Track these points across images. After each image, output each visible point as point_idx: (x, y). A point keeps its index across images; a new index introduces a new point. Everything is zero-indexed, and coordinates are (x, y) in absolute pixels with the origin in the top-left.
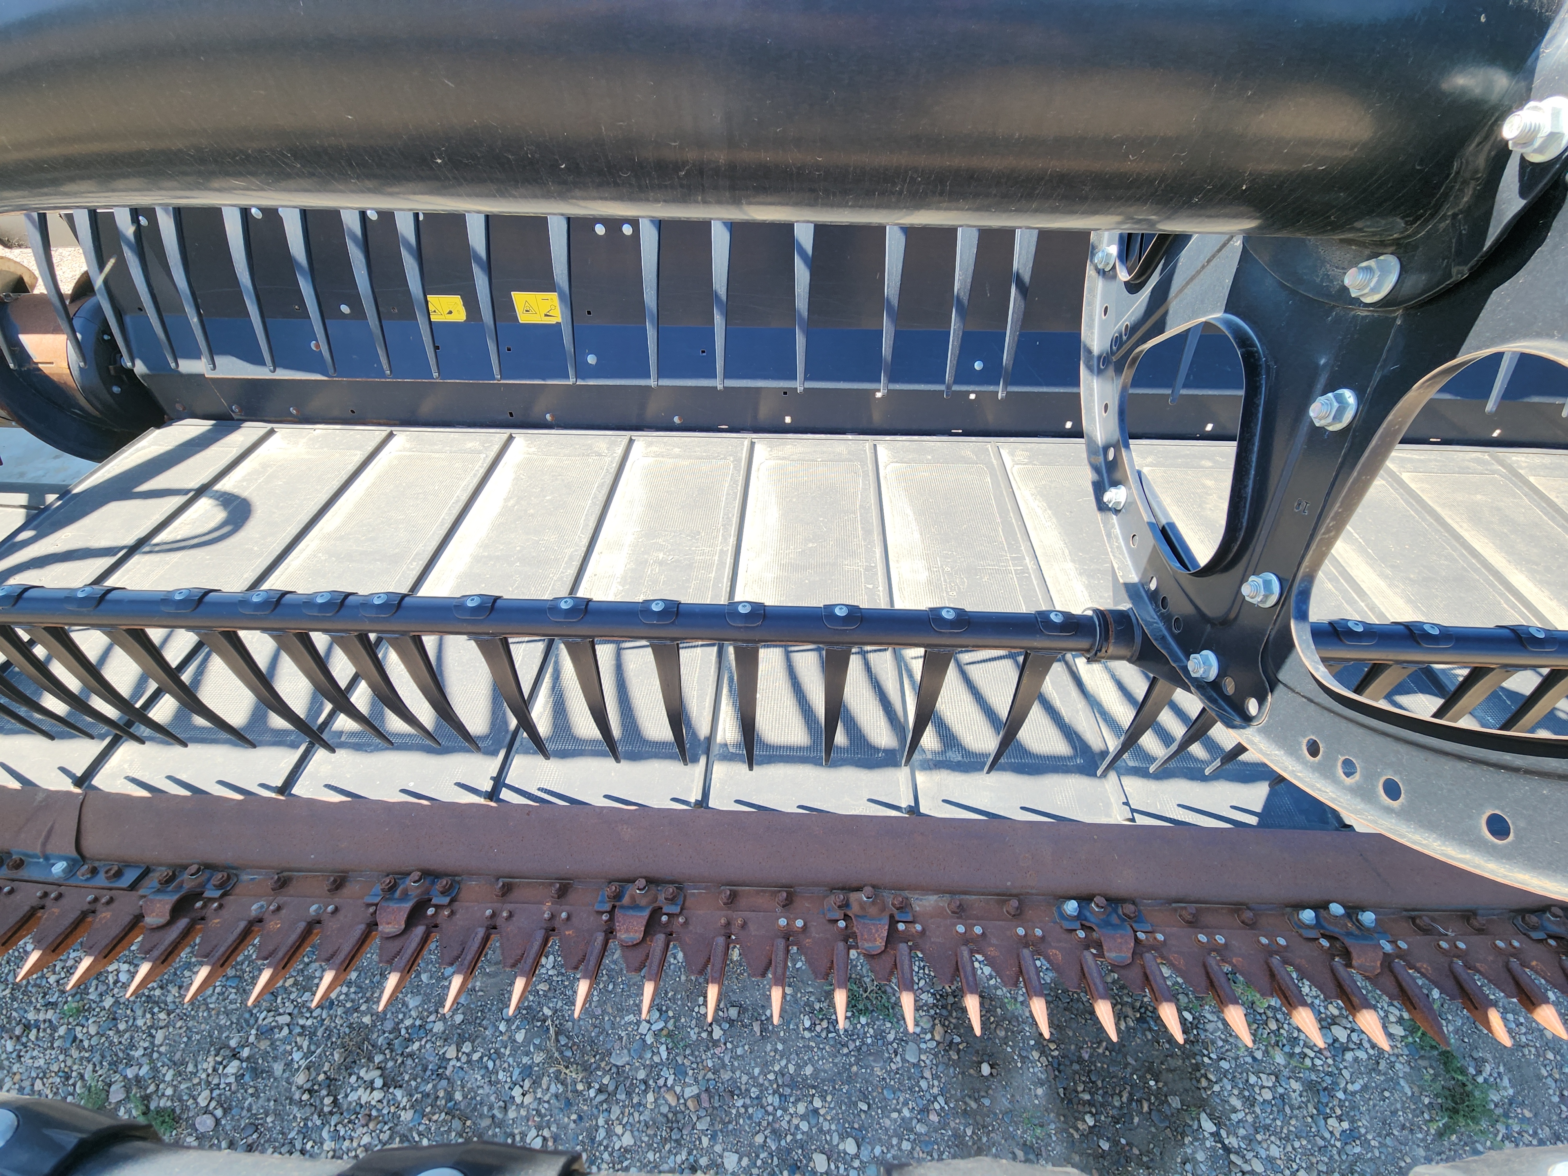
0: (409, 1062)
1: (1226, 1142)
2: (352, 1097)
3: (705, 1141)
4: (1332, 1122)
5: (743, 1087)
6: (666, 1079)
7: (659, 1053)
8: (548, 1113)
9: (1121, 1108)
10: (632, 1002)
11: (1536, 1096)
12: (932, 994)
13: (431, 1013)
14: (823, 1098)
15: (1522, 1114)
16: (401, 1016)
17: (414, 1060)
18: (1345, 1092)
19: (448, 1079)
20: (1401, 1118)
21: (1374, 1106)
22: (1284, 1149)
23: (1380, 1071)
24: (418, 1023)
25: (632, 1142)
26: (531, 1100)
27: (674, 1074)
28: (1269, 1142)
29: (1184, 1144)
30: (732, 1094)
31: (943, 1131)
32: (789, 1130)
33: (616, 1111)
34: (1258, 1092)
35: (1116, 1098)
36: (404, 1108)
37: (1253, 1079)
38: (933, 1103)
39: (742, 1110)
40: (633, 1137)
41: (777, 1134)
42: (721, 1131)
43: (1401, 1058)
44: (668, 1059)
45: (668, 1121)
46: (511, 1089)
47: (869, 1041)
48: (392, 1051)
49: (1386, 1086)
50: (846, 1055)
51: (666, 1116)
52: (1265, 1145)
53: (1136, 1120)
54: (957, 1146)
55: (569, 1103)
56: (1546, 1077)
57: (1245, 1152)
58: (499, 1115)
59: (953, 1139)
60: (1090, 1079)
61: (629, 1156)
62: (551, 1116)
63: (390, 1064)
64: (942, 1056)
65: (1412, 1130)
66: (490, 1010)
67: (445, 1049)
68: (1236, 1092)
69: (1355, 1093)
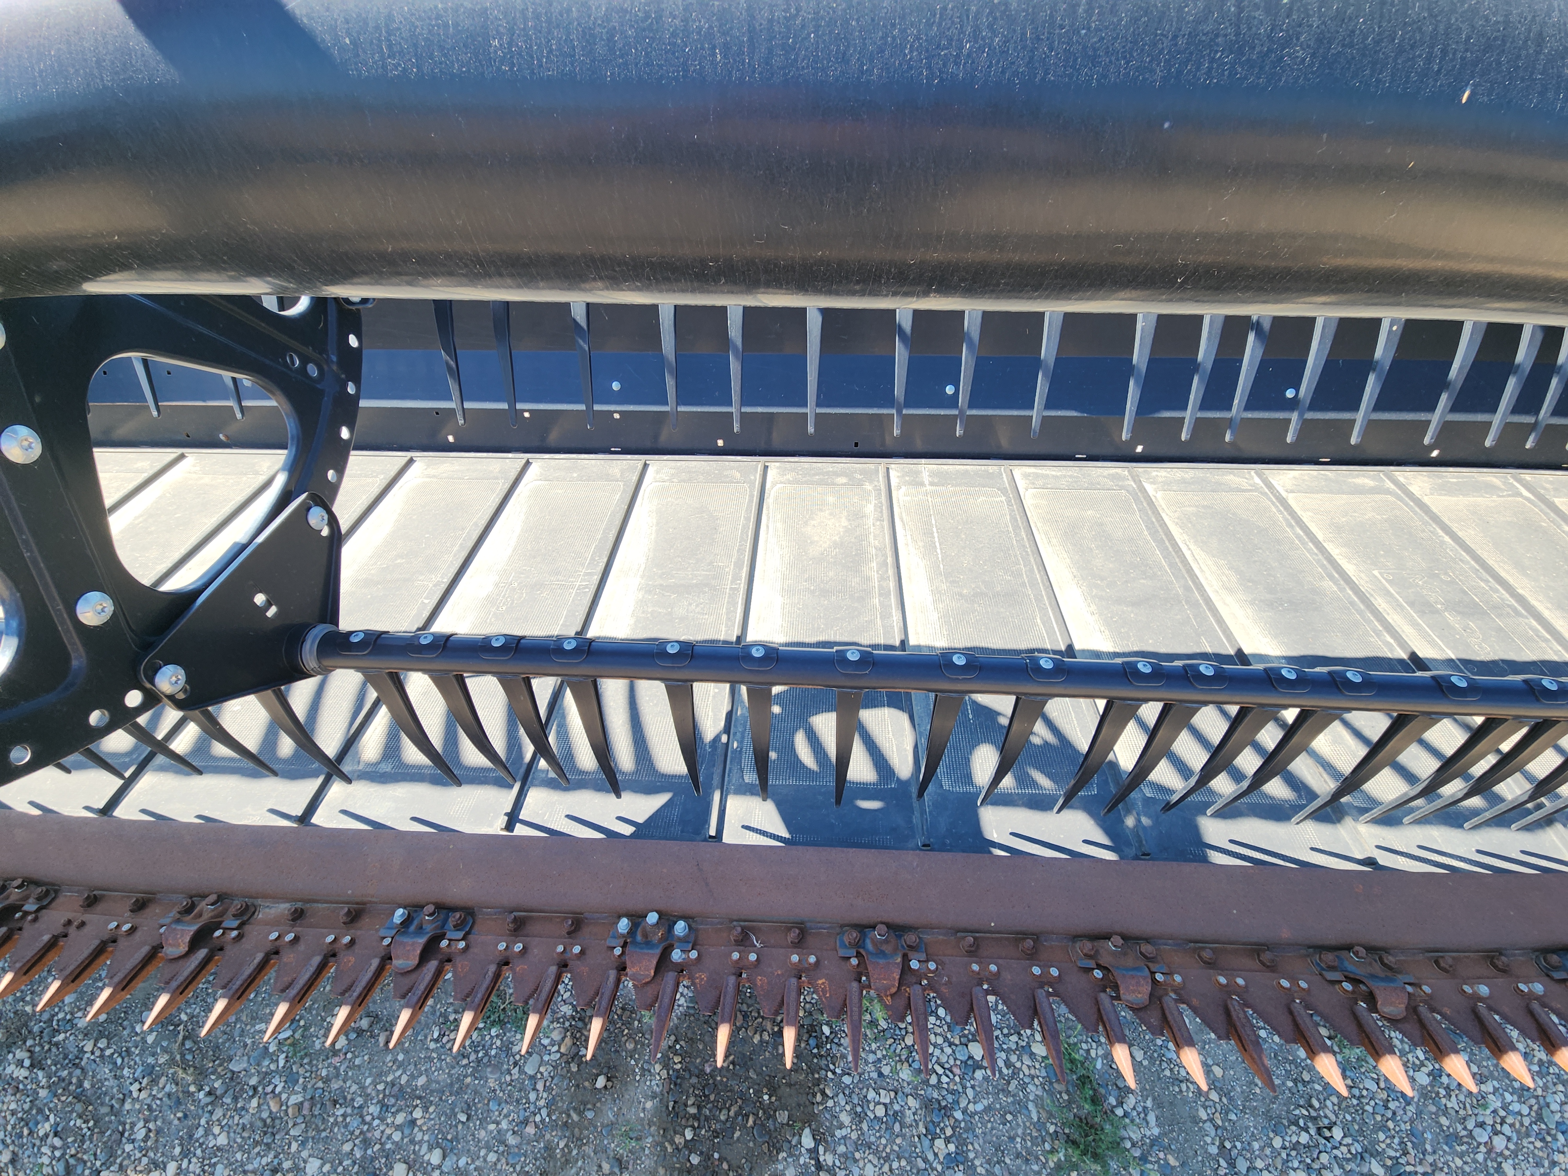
0: (54, 1050)
1: (821, 1159)
2: (9, 1070)
3: (294, 1146)
4: (939, 1143)
5: (349, 1097)
6: (276, 1086)
7: (277, 1061)
8: (158, 1109)
9: (724, 1123)
10: (268, 1011)
11: (1186, 1141)
12: (574, 1006)
13: (80, 1010)
14: (426, 1109)
15: (1165, 1160)
16: (56, 1010)
17: (58, 1049)
18: (964, 1111)
19: (82, 1069)
20: (1019, 1146)
21: (993, 1129)
22: (880, 1169)
23: (1010, 1092)
24: (68, 1017)
25: (226, 1142)
26: (146, 1096)
27: (285, 1082)
28: (866, 1161)
29: (777, 1160)
30: (335, 1102)
31: (535, 1143)
32: (380, 1140)
33: (219, 1113)
34: (872, 1108)
35: (724, 1112)
36: (43, 1087)
37: (871, 1095)
38: (535, 1115)
39: (340, 1119)
40: (228, 1137)
41: (366, 1143)
42: (313, 1138)
43: (1036, 1080)
44: (284, 1067)
45: (265, 1125)
46: (131, 1084)
47: (493, 1052)
48: (41, 1038)
49: (1012, 1109)
50: (465, 1066)
51: (264, 1121)
52: (861, 1164)
53: (737, 1134)
54: (545, 1159)
55: (178, 1102)
56: (1205, 1122)
57: (837, 1170)
58: (117, 1106)
59: (543, 1151)
60: (704, 1093)
61: (219, 1154)
62: (160, 1112)
63: (37, 1049)
64: (562, 1068)
65: (1027, 1160)
66: (133, 1011)
67: (85, 1042)
68: (848, 1108)
69: (976, 1113)
